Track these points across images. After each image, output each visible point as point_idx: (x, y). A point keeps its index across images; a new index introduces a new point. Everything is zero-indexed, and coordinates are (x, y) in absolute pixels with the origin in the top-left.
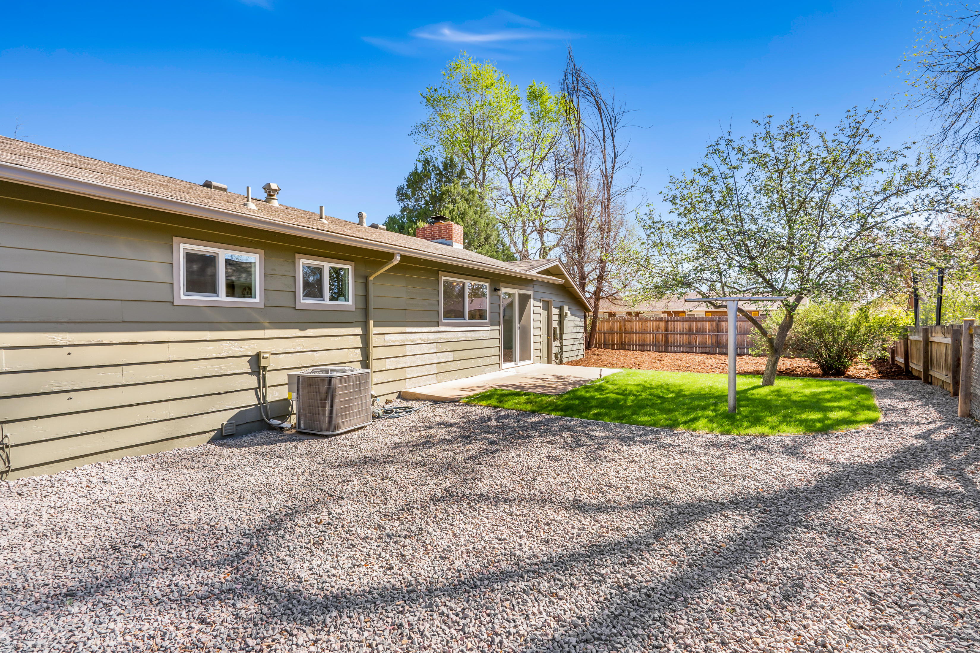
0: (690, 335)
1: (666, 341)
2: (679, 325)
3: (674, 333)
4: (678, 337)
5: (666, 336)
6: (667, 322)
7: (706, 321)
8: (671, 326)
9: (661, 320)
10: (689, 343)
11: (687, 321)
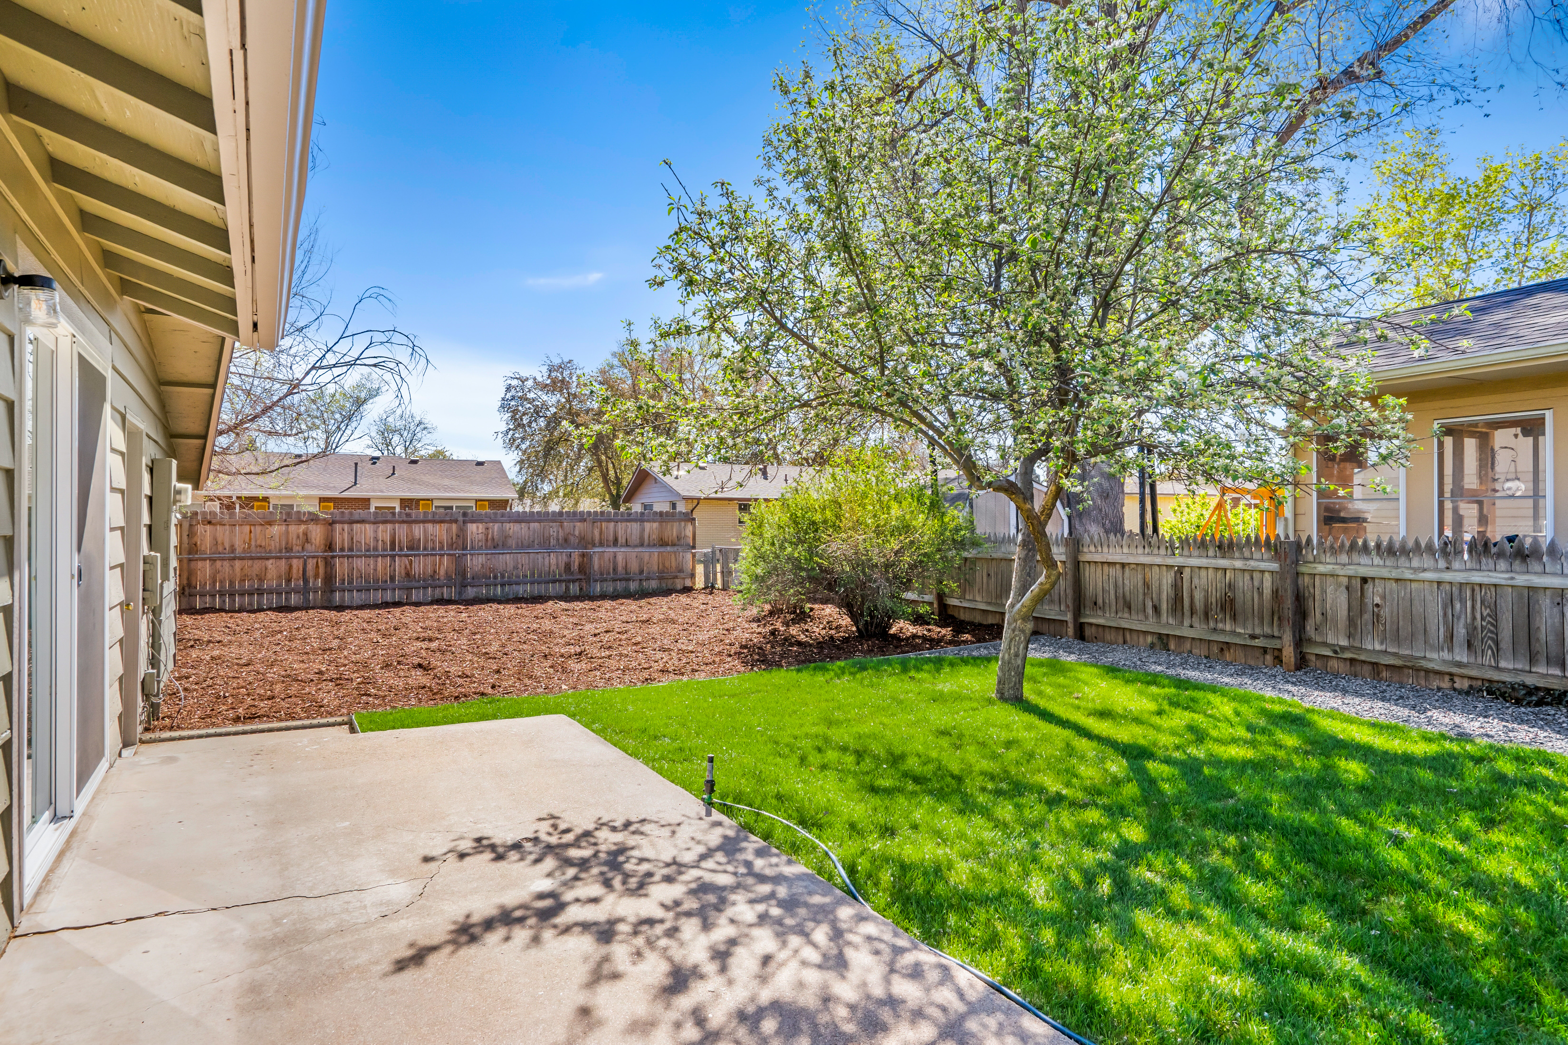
0: (393, 557)
1: (329, 579)
2: (365, 533)
3: (351, 553)
4: (360, 564)
5: (329, 564)
6: (332, 523)
7: (434, 522)
8: (341, 535)
9: (313, 519)
10: (392, 578)
11: (385, 522)
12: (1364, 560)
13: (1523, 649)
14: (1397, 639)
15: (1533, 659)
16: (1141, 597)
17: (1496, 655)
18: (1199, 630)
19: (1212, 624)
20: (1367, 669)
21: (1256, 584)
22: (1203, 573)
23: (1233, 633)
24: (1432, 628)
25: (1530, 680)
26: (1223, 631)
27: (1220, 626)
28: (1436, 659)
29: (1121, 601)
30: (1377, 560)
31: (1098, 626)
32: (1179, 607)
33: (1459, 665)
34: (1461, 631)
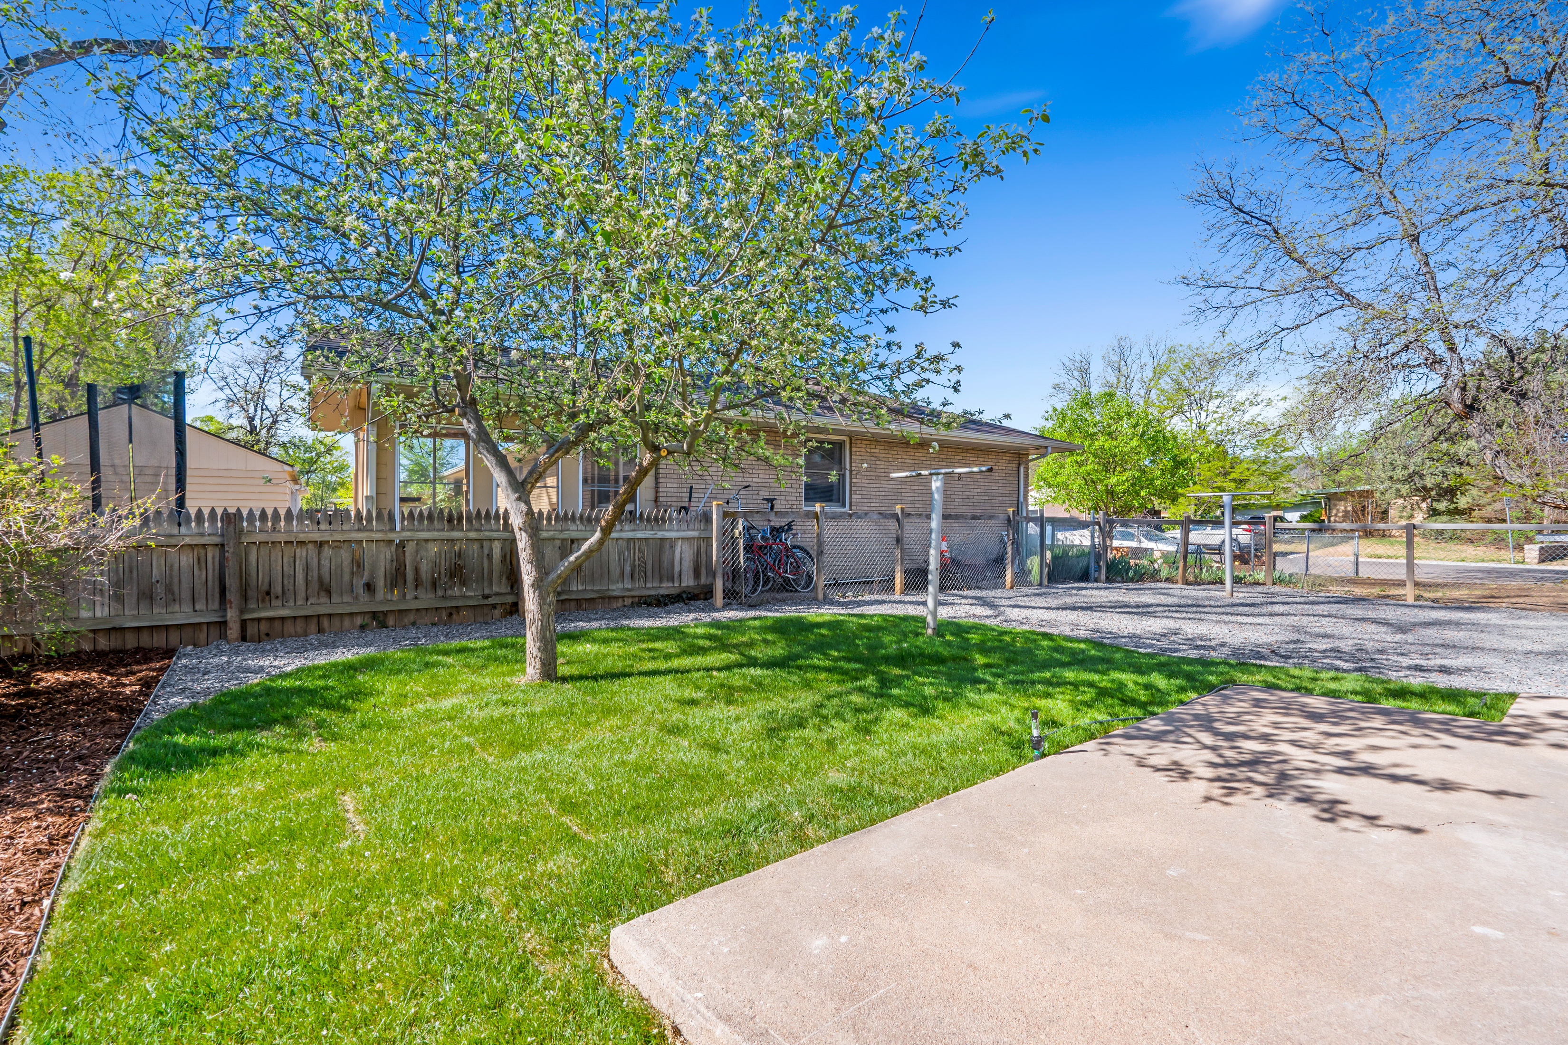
12: (572, 527)
13: (657, 576)
14: (592, 581)
15: (661, 581)
16: (347, 578)
17: (645, 582)
18: (427, 599)
19: (440, 593)
20: (573, 604)
21: (486, 551)
22: (431, 545)
23: (464, 597)
24: (612, 568)
25: (663, 592)
26: (453, 598)
27: (449, 592)
28: (616, 589)
29: (315, 586)
30: (581, 527)
31: (271, 619)
32: (400, 581)
33: (629, 590)
34: (628, 569)
